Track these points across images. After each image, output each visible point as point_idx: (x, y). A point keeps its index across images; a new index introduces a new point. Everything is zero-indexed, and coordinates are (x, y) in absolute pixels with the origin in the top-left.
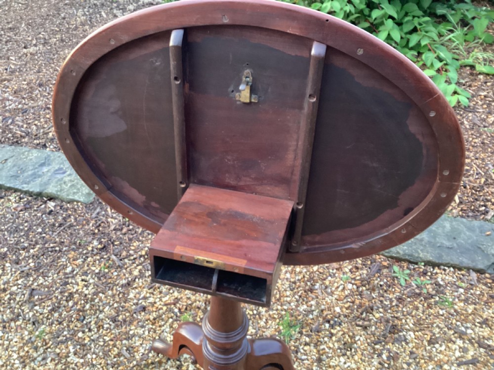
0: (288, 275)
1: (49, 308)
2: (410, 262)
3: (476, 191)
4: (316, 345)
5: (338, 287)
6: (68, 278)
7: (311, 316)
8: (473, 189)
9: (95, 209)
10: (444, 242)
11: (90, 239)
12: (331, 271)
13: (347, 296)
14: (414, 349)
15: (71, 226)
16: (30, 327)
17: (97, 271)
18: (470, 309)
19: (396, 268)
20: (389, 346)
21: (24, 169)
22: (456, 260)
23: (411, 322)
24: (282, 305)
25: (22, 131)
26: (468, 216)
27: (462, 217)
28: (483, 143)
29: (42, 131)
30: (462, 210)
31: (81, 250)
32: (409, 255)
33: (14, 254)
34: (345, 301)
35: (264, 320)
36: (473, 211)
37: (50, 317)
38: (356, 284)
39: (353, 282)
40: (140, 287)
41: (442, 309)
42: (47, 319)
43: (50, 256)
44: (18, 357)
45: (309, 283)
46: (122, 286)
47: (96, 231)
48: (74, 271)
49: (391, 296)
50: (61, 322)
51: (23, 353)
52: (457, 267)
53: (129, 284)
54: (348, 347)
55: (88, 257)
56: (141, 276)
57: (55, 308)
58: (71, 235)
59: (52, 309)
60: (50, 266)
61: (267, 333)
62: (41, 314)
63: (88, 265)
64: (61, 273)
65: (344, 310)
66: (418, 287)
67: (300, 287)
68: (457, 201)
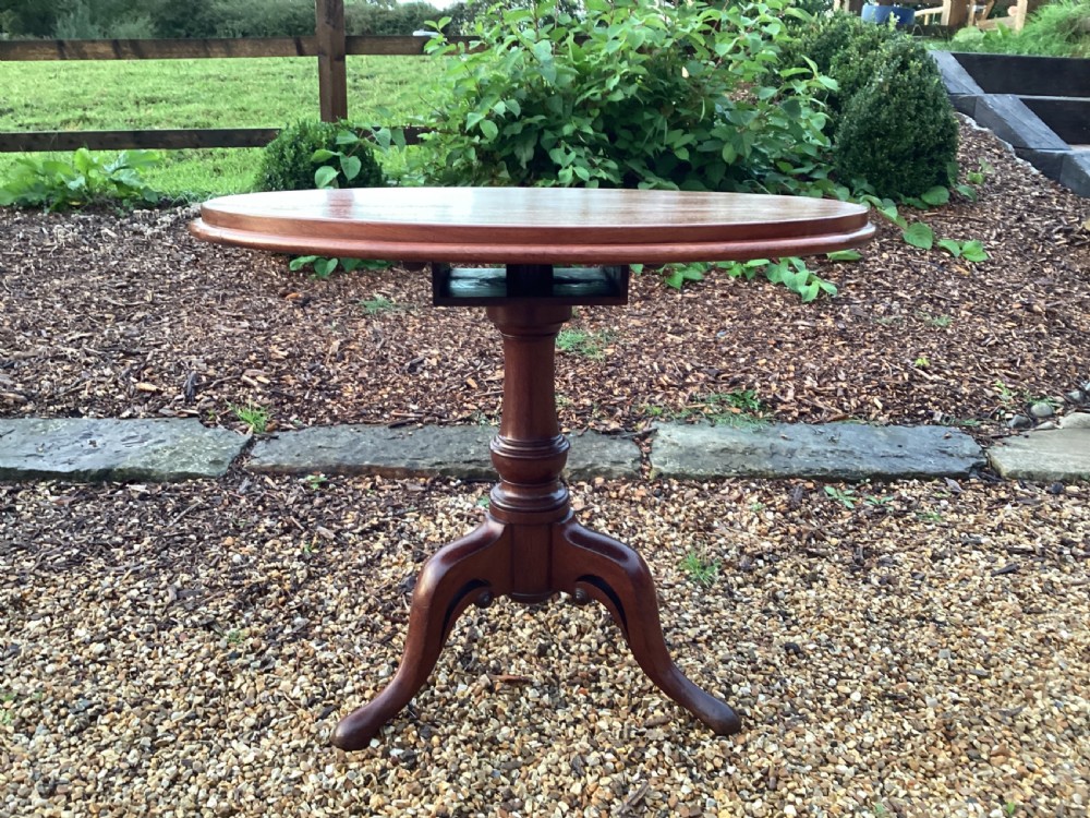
0: (657, 519)
1: (230, 607)
2: (847, 482)
3: (902, 390)
4: (757, 585)
5: (752, 520)
6: (241, 569)
7: (726, 556)
8: (895, 388)
9: (240, 483)
10: (888, 450)
11: (256, 518)
12: (728, 505)
13: (771, 528)
14: (915, 571)
15: (199, 509)
16: (205, 634)
17: (298, 552)
18: (971, 519)
19: (829, 489)
20: (874, 570)
21: (49, 445)
22: (921, 468)
23: (891, 545)
24: (670, 551)
25: (16, 392)
26: (905, 422)
27: (895, 424)
28: (881, 336)
29: (62, 389)
30: (891, 416)
31: (244, 534)
32: (842, 471)
33: (100, 555)
34: (771, 534)
36: (908, 416)
37: (236, 617)
38: (779, 511)
39: (773, 509)
40: (396, 564)
41: (929, 524)
42: (233, 622)
43: (182, 548)
44: (206, 669)
45: (701, 521)
46: (359, 567)
47: (260, 508)
48: (247, 560)
49: (840, 522)
50: (268, 621)
51: (216, 661)
52: (924, 477)
53: (370, 563)
54: (810, 580)
55: (265, 541)
56: (391, 549)
57: (243, 605)
58: (207, 519)
59: (239, 606)
60: (193, 560)
61: (665, 582)
62: (217, 616)
63: (272, 550)
64: (221, 565)
65: (777, 544)
66: (876, 507)
67: (687, 528)
68: (880, 405)
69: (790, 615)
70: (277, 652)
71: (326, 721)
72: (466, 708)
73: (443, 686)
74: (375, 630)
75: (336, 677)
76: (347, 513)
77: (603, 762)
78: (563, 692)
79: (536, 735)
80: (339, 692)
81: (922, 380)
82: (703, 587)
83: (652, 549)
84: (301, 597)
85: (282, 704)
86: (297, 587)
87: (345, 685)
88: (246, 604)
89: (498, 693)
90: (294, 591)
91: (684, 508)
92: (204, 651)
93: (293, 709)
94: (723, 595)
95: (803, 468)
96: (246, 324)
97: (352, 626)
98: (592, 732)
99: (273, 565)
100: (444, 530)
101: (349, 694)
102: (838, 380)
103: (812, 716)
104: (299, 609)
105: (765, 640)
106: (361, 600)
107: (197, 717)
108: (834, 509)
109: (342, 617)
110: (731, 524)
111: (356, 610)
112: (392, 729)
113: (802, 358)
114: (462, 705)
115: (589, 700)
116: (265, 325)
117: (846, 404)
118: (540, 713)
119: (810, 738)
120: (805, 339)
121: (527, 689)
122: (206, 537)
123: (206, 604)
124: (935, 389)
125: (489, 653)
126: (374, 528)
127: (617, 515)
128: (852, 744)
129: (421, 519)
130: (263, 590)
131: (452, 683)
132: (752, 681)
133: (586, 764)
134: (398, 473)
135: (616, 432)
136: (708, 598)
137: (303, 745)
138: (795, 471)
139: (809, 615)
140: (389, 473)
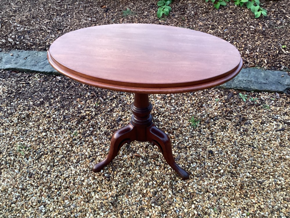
0: (189, 101)
1: (76, 123)
2: (247, 91)
3: (275, 57)
4: (209, 128)
5: (214, 104)
6: (80, 110)
7: (204, 117)
8: (273, 56)
10: (262, 81)
11: (85, 92)
12: (209, 98)
13: (219, 108)
14: (255, 127)
15: (73, 87)
16: (69, 131)
17: (94, 106)
18: (278, 109)
19: (240, 94)
20: (243, 126)
21: (38, 61)
22: (269, 88)
23: (251, 116)
24: (189, 114)
25: (30, 42)
26: (272, 69)
27: (269, 69)
28: (276, 34)
29: (42, 42)
30: (268, 66)
31: (82, 97)
32: (246, 88)
33: (48, 101)
34: (219, 110)
35: (182, 120)
36: (274, 67)
37: (77, 126)
38: (223, 102)
39: (221, 101)
40: (118, 111)
41: (265, 110)
42: (76, 128)
43: (67, 101)
44: (67, 143)
45: (200, 104)
46: (108, 112)
47: (87, 88)
48: (82, 107)
49: (240, 106)
50: (84, 128)
51: (70, 142)
52: (270, 92)
53: (111, 111)
54: (224, 128)
55: (87, 100)
56: (117, 107)
57: (79, 122)
58: (75, 91)
59: (78, 123)
60: (69, 105)
61: (184, 125)
62: (72, 125)
63: (88, 104)
64: (76, 108)
65: (219, 113)
66: (252, 102)
67: (196, 106)
68: (266, 62)
69: (214, 140)
70: (84, 139)
71: (92, 163)
72: (125, 163)
73: (121, 155)
74: (108, 134)
75: (96, 150)
76: (108, 92)
77: (153, 184)
78: (149, 160)
79: (139, 173)
80: (96, 154)
81: (283, 53)
82: (194, 128)
83: (184, 112)
84: (93, 121)
85: (83, 156)
86: (92, 118)
87: (98, 153)
89: (133, 159)
90: (91, 119)
91: (197, 98)
92: (68, 137)
93: (85, 158)
94: (198, 132)
95: (235, 86)
96: (90, 19)
97: (103, 133)
98: (153, 174)
99: (88, 109)
100: (132, 100)
101: (98, 155)
102: (256, 52)
103: (209, 176)
104: (92, 125)
105: (205, 149)
106: (106, 124)
107: (64, 157)
108: (240, 101)
109: (101, 129)
110: (209, 105)
111: (105, 127)
112: (106, 168)
113: (248, 42)
114: (124, 161)
115: (155, 163)
116: (95, 20)
117: (256, 61)
118: (142, 166)
119: (206, 183)
120: (251, 34)
121: (140, 158)
122: (73, 97)
123: (70, 122)
124: (286, 57)
125: (134, 145)
126: (114, 98)
127: (178, 99)
128: (216, 186)
129: (127, 96)
130: (84, 118)
131: (123, 155)
132: (196, 163)
133: (148, 185)
136: (194, 132)
137: (86, 170)
138: (232, 87)
139: (219, 141)
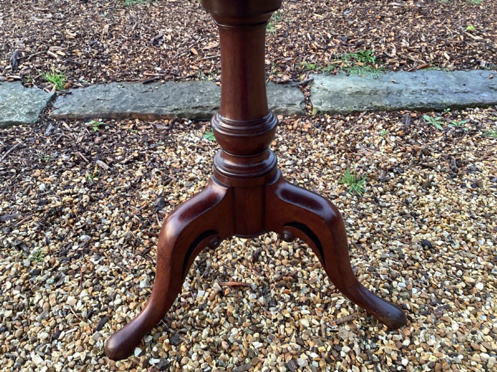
0: (320, 144)
1: (35, 228)
2: (436, 111)
3: (460, 47)
4: (393, 192)
5: (381, 142)
6: (45, 196)
7: (369, 171)
8: (456, 46)
9: (46, 127)
10: (458, 88)
11: (56, 154)
12: (364, 131)
13: (394, 148)
14: (491, 175)
15: (19, 148)
16: (16, 253)
17: (84, 181)
19: (426, 117)
20: (466, 176)
22: (478, 99)
23: (472, 157)
24: (332, 169)
26: (464, 68)
27: (458, 70)
28: (443, 12)
30: (455, 65)
31: (48, 167)
32: (433, 104)
34: (395, 152)
35: (321, 184)
36: (465, 63)
37: (40, 237)
38: (398, 135)
39: (394, 134)
40: (151, 186)
41: (492, 140)
42: (37, 241)
43: (5, 180)
44: (14, 287)
45: (349, 145)
46: (126, 190)
47: (59, 146)
48: (49, 187)
49: (436, 140)
50: (62, 239)
51: (21, 281)
52: (482, 106)
53: (133, 187)
54: (427, 186)
55: (62, 172)
56: (147, 176)
57: (44, 226)
58: (25, 155)
59: (41, 228)
60: (12, 189)
61: (332, 193)
62: (25, 237)
63: (67, 179)
64: (31, 193)
65: (400, 159)
66: (457, 128)
67: (340, 150)
68: (448, 57)
69: (418, 215)
70: (67, 267)
71: (101, 332)
72: (205, 312)
73: (187, 293)
74: (137, 244)
75: (109, 290)
76: (117, 148)
77: (310, 360)
78: (273, 292)
79: (256, 335)
80: (111, 304)
81: (471, 40)
82: (358, 196)
83: (319, 167)
84: (85, 217)
85: (69, 317)
86: (83, 209)
87: (114, 299)
88: (47, 225)
89: (226, 296)
90: (80, 213)
91: (337, 136)
92: (13, 269)
93: (76, 321)
94: (372, 203)
95: (408, 103)
96: (50, 15)
97: (121, 241)
98: (298, 329)
99: (66, 191)
100: (182, 158)
101: (118, 306)
102: (421, 41)
103: (452, 304)
104: (83, 228)
105: (406, 239)
106: (127, 218)
107: (7, 329)
108: (431, 131)
109: (114, 233)
110: (368, 146)
111: (124, 227)
112: (150, 338)
113: (398, 27)
114: (201, 310)
115: (292, 298)
116: (62, 16)
117: (427, 57)
118: (258, 312)
119: (455, 327)
120: (398, 14)
121: (248, 292)
122: (23, 170)
123: (19, 227)
124: (480, 46)
125: (218, 260)
126: (135, 158)
127: (294, 142)
128: (486, 330)
129: (167, 151)
130: (58, 212)
131: (194, 290)
132: (404, 276)
133: (298, 366)
134: (150, 117)
135: (287, 82)
136: (362, 205)
137: (83, 359)
138: (404, 105)
139: (432, 216)
140: (144, 117)
